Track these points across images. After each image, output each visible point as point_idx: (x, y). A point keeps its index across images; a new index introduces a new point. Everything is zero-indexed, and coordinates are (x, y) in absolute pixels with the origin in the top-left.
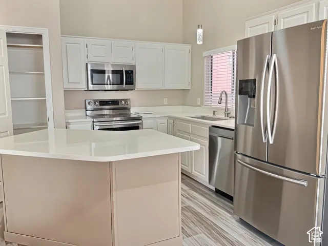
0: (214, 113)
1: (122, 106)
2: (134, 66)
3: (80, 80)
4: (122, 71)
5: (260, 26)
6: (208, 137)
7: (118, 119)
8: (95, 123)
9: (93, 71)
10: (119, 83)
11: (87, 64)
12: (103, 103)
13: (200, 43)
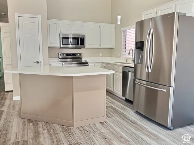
0: (126, 60)
1: (78, 57)
2: (84, 35)
3: (56, 43)
4: (78, 38)
5: (149, 15)
6: (122, 72)
7: (75, 63)
8: (64, 65)
9: (63, 38)
10: (77, 44)
11: (60, 34)
12: (68, 55)
13: (119, 23)
